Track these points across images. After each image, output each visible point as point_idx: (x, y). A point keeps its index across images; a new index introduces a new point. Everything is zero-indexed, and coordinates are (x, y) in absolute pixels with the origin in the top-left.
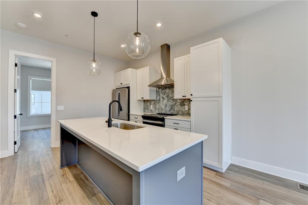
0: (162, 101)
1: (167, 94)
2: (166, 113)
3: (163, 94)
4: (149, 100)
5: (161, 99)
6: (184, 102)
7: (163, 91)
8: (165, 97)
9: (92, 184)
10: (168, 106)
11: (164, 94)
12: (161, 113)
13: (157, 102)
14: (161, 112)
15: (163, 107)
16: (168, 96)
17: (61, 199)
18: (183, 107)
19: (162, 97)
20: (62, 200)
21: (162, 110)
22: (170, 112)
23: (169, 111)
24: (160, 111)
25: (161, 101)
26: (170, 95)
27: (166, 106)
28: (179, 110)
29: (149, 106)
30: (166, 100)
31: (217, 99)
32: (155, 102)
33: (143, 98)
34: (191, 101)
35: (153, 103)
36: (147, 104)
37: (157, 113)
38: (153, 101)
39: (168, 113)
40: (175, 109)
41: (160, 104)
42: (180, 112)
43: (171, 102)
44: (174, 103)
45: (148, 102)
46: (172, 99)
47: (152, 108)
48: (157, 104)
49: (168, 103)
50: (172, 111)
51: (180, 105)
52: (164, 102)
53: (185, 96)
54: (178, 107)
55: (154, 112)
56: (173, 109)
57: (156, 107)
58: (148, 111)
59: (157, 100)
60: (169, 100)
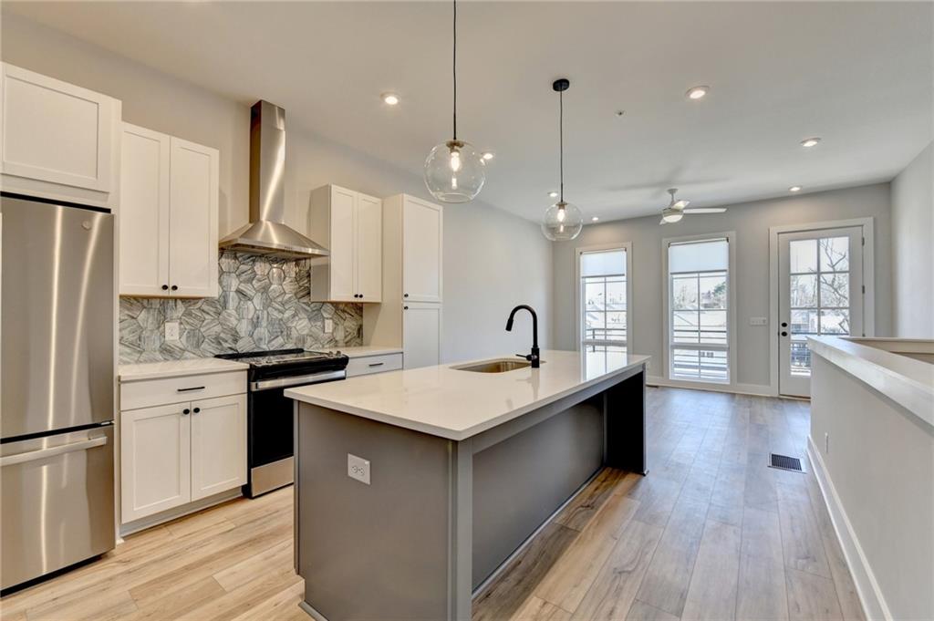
0: (237, 309)
1: (259, 280)
2: (256, 350)
3: (243, 277)
4: (148, 298)
5: (232, 295)
6: (322, 310)
7: (243, 267)
8: (250, 292)
9: (529, 548)
10: (264, 323)
11: (250, 281)
12: (230, 352)
13: (205, 307)
14: (231, 348)
15: (244, 328)
16: (265, 290)
17: (614, 576)
18: (319, 323)
19: (239, 291)
20: (614, 572)
21: (236, 341)
22: (273, 342)
23: (269, 342)
24: (226, 345)
25: (232, 304)
26: (272, 287)
27: (255, 324)
28: (305, 333)
29: (150, 327)
30: (257, 300)
31: (437, 306)
32: (194, 309)
33: (175, 288)
34: (406, 308)
35: (183, 315)
36: (133, 318)
37: (208, 354)
38: (179, 302)
39: (265, 347)
40: (294, 334)
41: (225, 319)
42: (309, 340)
43: (280, 312)
44: (288, 314)
45: (145, 308)
46: (280, 299)
47: (176, 337)
48: (207, 317)
49: (265, 312)
50: (280, 340)
51: (310, 319)
52: (245, 312)
53: (361, 296)
54: (301, 326)
55: (192, 355)
56: (285, 333)
57: (202, 330)
58: (141, 353)
59: (207, 300)
60: (268, 303)
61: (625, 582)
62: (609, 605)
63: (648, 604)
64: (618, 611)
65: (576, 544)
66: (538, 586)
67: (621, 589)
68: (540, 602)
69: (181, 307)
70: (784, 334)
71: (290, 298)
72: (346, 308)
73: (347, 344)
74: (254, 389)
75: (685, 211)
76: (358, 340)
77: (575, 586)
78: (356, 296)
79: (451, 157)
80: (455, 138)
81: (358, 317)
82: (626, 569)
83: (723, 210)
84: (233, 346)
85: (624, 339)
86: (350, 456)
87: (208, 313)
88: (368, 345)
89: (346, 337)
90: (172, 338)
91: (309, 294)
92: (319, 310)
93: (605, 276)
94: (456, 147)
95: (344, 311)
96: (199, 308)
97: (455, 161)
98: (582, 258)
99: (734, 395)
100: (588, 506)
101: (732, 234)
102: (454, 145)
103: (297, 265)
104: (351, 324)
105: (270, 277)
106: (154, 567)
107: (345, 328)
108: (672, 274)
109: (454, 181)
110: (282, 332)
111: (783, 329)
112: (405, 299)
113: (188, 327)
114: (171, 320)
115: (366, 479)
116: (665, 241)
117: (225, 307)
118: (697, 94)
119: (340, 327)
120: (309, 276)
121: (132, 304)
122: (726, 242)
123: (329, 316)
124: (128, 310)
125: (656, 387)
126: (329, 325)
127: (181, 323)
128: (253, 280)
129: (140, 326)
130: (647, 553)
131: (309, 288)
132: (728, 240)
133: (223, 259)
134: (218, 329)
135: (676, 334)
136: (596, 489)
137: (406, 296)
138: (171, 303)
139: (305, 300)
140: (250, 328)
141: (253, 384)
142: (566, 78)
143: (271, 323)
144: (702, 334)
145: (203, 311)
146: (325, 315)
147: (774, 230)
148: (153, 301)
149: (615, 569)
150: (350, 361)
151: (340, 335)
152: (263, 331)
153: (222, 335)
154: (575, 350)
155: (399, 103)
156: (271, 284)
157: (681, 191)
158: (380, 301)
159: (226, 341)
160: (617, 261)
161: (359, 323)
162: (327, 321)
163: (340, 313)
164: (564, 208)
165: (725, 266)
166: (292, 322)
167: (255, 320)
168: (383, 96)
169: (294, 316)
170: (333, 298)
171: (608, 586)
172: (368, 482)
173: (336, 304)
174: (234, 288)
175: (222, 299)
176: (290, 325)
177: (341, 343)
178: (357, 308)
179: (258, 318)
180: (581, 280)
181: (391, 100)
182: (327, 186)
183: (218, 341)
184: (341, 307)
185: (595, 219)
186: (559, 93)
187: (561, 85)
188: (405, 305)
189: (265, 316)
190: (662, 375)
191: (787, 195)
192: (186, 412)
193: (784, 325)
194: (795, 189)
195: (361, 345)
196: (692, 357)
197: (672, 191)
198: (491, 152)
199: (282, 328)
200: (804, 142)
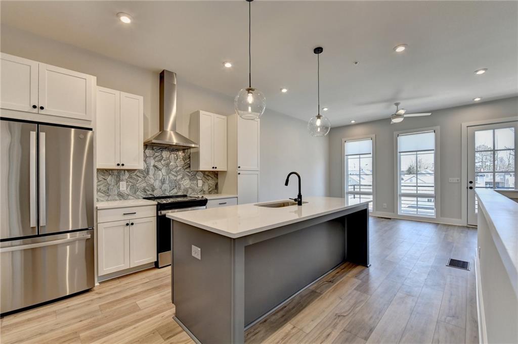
0: (154, 175)
1: (165, 160)
2: (163, 195)
3: (157, 159)
4: (112, 170)
5: (151, 168)
6: (197, 175)
7: (157, 154)
8: (160, 167)
9: (293, 300)
10: (167, 182)
11: (160, 161)
12: (151, 196)
13: (138, 174)
14: (151, 194)
15: (157, 184)
16: (167, 165)
17: (335, 317)
18: (195, 182)
19: (155, 166)
21: (153, 191)
22: (172, 191)
23: (170, 191)
24: (148, 193)
25: (151, 172)
26: (171, 164)
27: (163, 182)
28: (188, 186)
29: (113, 184)
30: (164, 171)
31: (257, 172)
32: (133, 175)
33: (123, 165)
34: (239, 174)
35: (128, 178)
36: (105, 179)
37: (140, 197)
38: (126, 171)
39: (168, 194)
40: (182, 187)
41: (148, 180)
42: (190, 191)
43: (175, 176)
44: (179, 177)
45: (110, 174)
46: (175, 170)
47: (125, 189)
48: (139, 179)
49: (168, 176)
50: (175, 190)
51: (190, 180)
52: (158, 176)
53: (216, 168)
54: (186, 183)
55: (132, 198)
56: (177, 187)
57: (137, 185)
58: (109, 196)
59: (139, 171)
60: (169, 172)
61: (340, 321)
62: (328, 331)
63: (350, 332)
64: (332, 335)
65: (318, 300)
66: (293, 319)
67: (337, 324)
68: (292, 327)
69: (127, 174)
70: (471, 188)
71: (180, 169)
72: (209, 174)
73: (210, 193)
74: (159, 214)
75: (405, 116)
76: (216, 191)
77: (312, 321)
78: (213, 168)
79: (248, 96)
80: (250, 86)
81: (216, 179)
82: (342, 314)
83: (430, 114)
84: (152, 193)
85: (371, 191)
86: (193, 246)
87: (140, 177)
88: (221, 193)
89: (209, 189)
90: (123, 189)
91: (190, 167)
92: (195, 175)
93: (360, 154)
94: (250, 91)
95: (208, 176)
96: (136, 175)
97: (250, 99)
98: (346, 144)
99: (438, 224)
100: (330, 281)
101: (438, 128)
102: (249, 90)
103: (184, 152)
104: (212, 182)
105: (170, 158)
106: (111, 296)
107: (209, 184)
108: (400, 152)
109: (250, 109)
110: (176, 186)
111: (470, 185)
112: (238, 169)
113: (130, 184)
114: (123, 180)
115: (199, 257)
116: (395, 133)
117: (148, 174)
118: (400, 49)
119: (206, 184)
120: (190, 158)
121: (104, 173)
122: (434, 133)
123: (200, 178)
124: (103, 175)
125: (390, 219)
126: (200, 183)
127: (127, 182)
128: (161, 160)
129: (108, 183)
130: (357, 307)
131: (189, 164)
132: (435, 132)
133: (147, 151)
134: (144, 185)
135: (402, 188)
136: (338, 273)
137: (239, 167)
138: (123, 172)
139: (188, 170)
140: (160, 184)
141: (159, 212)
142: (321, 46)
143: (170, 181)
144: (419, 188)
145: (138, 176)
146: (198, 178)
147: (464, 125)
148: (114, 171)
149: (336, 314)
150: (208, 201)
151: (206, 188)
152: (166, 186)
153: (147, 188)
154: (342, 197)
155: (232, 67)
156: (170, 162)
157: (402, 104)
158: (226, 170)
159: (149, 191)
160: (366, 145)
161: (216, 182)
162: (199, 181)
163: (205, 176)
164: (320, 118)
165: (433, 148)
166: (181, 181)
167: (163, 180)
168: (224, 63)
169: (182, 178)
170: (201, 169)
171: (330, 322)
172: (200, 259)
173: (204, 172)
174: (152, 164)
175: (146, 170)
176: (180, 183)
177: (207, 192)
178: (215, 174)
179: (164, 179)
180: (345, 157)
181: (228, 65)
182: (198, 111)
183: (145, 190)
184: (207, 173)
185: (353, 122)
186: (317, 55)
187: (318, 50)
188: (239, 172)
189: (168, 178)
190: (394, 212)
191: (471, 103)
192: (127, 224)
193: (471, 182)
194: (477, 99)
195: (218, 193)
196: (412, 201)
197: (397, 104)
198: (286, 88)
199: (177, 185)
200: (477, 71)
